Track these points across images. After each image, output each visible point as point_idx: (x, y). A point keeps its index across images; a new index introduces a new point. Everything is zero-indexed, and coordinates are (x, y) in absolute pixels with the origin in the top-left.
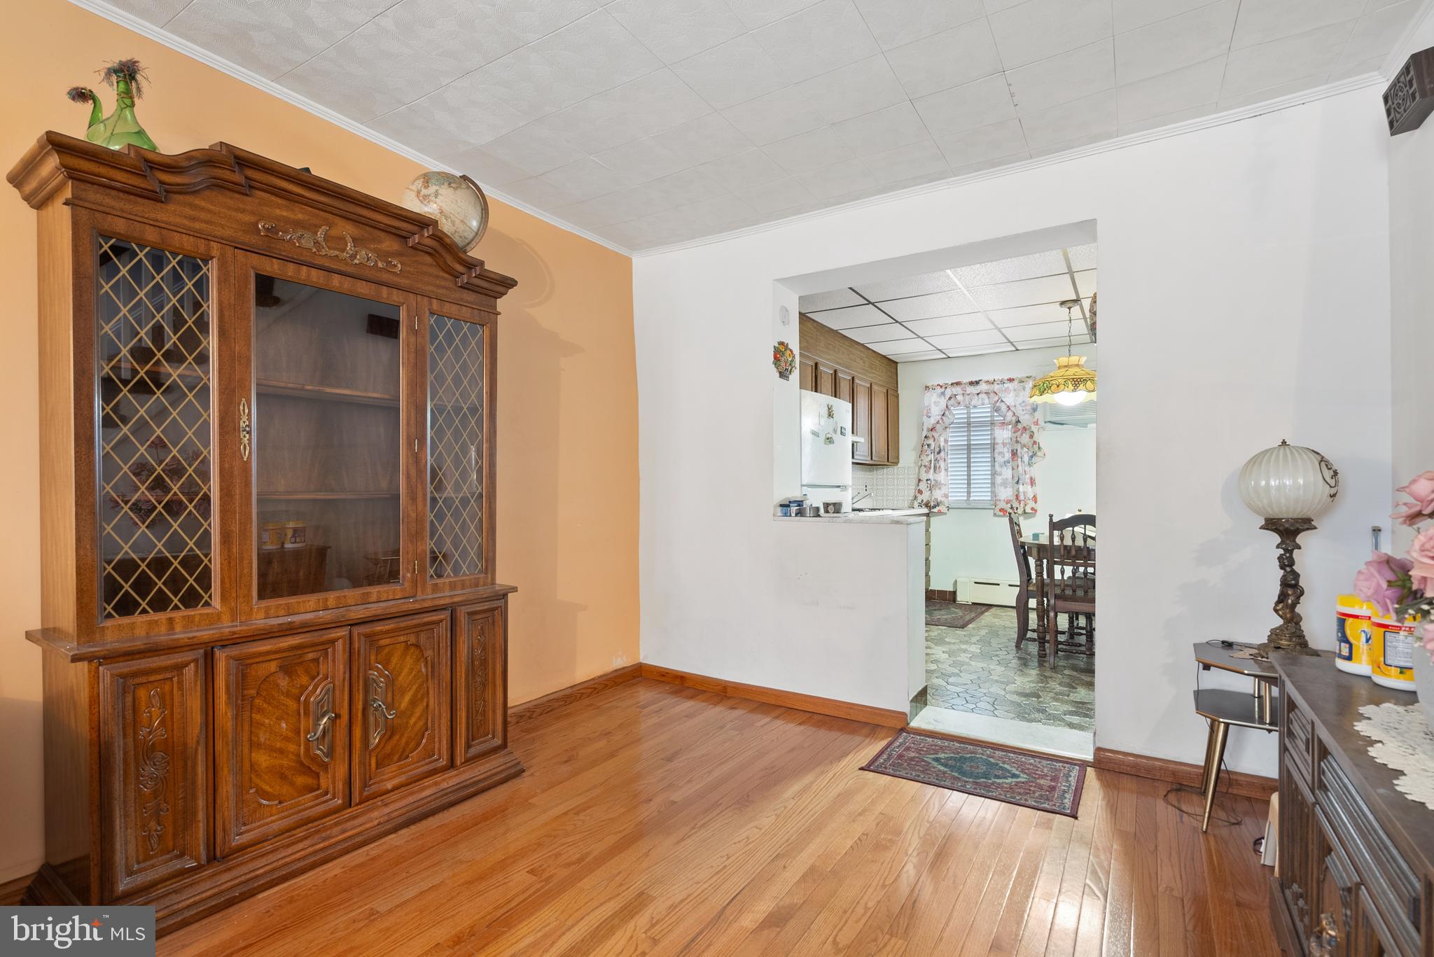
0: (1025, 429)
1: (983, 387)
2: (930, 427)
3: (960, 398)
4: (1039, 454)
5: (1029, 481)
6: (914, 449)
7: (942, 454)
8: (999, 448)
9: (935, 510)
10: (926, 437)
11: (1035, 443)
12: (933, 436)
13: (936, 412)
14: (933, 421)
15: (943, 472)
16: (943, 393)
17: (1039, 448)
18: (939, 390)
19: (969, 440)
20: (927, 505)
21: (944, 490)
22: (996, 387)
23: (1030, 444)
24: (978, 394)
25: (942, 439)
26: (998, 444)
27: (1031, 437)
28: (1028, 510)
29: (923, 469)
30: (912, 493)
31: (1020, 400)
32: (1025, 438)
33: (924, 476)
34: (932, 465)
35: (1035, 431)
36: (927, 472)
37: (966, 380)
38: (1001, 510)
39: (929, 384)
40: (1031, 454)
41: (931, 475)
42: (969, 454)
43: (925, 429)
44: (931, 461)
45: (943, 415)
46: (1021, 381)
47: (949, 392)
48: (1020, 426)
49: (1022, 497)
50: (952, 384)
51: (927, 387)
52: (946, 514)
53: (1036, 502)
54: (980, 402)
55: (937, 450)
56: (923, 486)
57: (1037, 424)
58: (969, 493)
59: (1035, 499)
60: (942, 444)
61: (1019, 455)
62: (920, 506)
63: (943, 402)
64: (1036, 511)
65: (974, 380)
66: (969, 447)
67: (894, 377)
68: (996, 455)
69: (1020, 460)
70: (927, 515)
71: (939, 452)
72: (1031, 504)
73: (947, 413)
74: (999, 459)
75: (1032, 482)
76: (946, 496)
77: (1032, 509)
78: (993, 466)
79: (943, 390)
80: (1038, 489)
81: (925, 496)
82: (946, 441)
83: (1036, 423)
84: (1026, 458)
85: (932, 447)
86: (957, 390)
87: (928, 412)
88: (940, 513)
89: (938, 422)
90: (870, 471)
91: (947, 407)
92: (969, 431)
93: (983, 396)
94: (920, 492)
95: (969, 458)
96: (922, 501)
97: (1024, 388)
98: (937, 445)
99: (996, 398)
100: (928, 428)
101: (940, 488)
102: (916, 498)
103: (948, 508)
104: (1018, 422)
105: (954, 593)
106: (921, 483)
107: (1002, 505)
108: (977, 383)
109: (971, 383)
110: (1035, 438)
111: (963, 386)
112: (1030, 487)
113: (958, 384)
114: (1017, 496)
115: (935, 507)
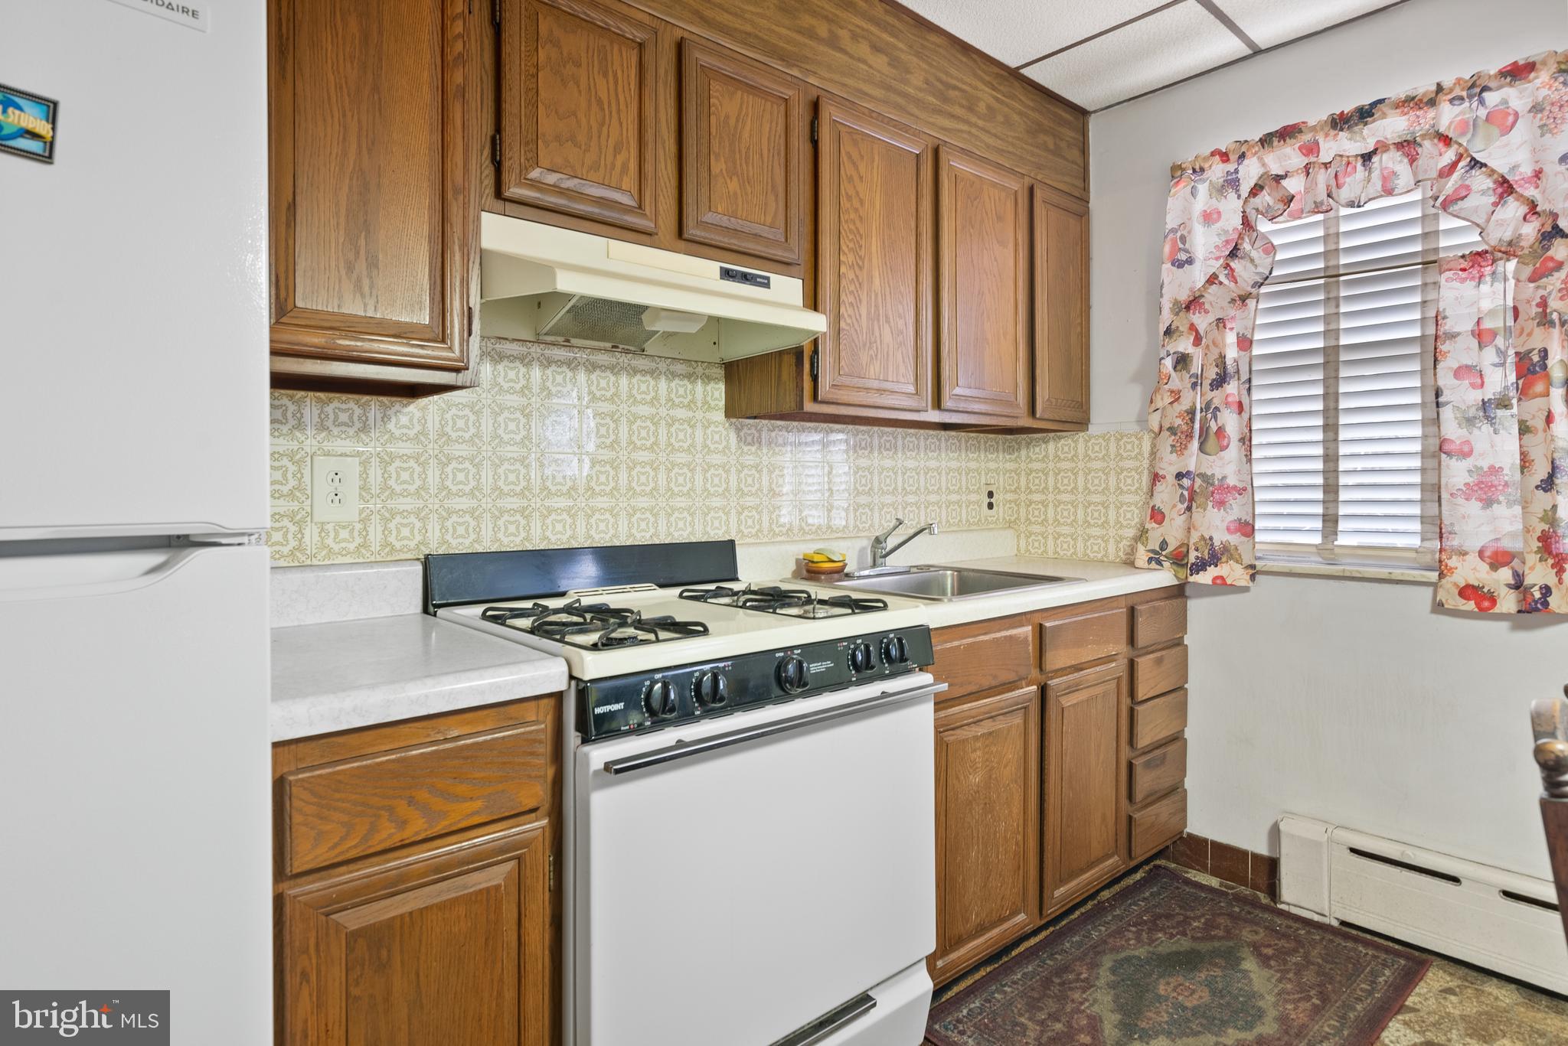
1: (1392, 126)
2: (1184, 296)
3: (1294, 185)
6: (1138, 377)
7: (1232, 388)
8: (1459, 353)
9: (1205, 578)
10: (1168, 332)
12: (1192, 327)
13: (1205, 243)
14: (1197, 275)
15: (1234, 451)
16: (1232, 182)
18: (1217, 171)
19: (1332, 333)
20: (1178, 559)
21: (1236, 509)
22: (1447, 116)
24: (1367, 158)
25: (1231, 338)
26: (1453, 336)
29: (1167, 440)
30: (1134, 516)
31: (1561, 142)
33: (1170, 465)
34: (1197, 426)
36: (1179, 449)
37: (1316, 115)
38: (1468, 591)
39: (1186, 157)
41: (1192, 459)
42: (1331, 381)
43: (1167, 305)
44: (1191, 412)
45: (1233, 254)
47: (1250, 172)
50: (1266, 141)
51: (1176, 171)
52: (1245, 589)
54: (1377, 184)
55: (1212, 373)
56: (1167, 496)
58: (1330, 521)
60: (1232, 353)
61: (1555, 373)
62: (1155, 559)
63: (1231, 209)
65: (1348, 107)
66: (1331, 359)
67: (1075, 154)
68: (1445, 379)
70: (1179, 592)
71: (1220, 381)
73: (1246, 246)
74: (1461, 395)
76: (1247, 529)
78: (1433, 422)
79: (1231, 167)
81: (1173, 531)
82: (1245, 343)
85: (1196, 367)
86: (1287, 158)
87: (1176, 250)
88: (1221, 586)
89: (1212, 280)
90: (1010, 450)
91: (1247, 223)
92: (1333, 301)
93: (1393, 160)
94: (1157, 516)
95: (1331, 398)
96: (1164, 544)
98: (1214, 355)
99: (1450, 155)
100: (1176, 303)
101: (1221, 504)
102: (1142, 535)
103: (1254, 572)
104: (1554, 232)
105: (1271, 866)
106: (1160, 487)
107: (1471, 570)
108: (1365, 114)
109: (1340, 122)
111: (1306, 137)
113: (1287, 133)
114: (1543, 537)
115: (1200, 566)
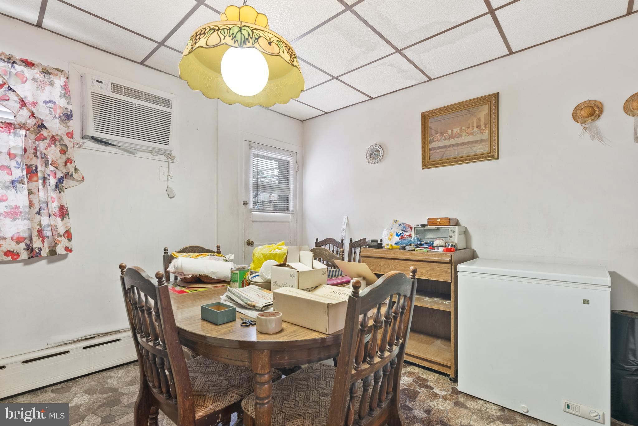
0: (54, 139)
4: (75, 176)
5: (57, 211)
8: (2, 160)
11: (68, 161)
17: (76, 169)
23: (61, 162)
27: (63, 152)
28: (60, 250)
31: (45, 95)
32: (53, 153)
35: (70, 145)
38: (8, 253)
40: (59, 175)
46: (46, 72)
48: (45, 133)
49: (47, 233)
53: (70, 239)
57: (72, 137)
59: (68, 235)
61: (40, 175)
64: (70, 250)
69: (40, 181)
72: (64, 242)
74: (2, 177)
75: (63, 212)
77: (67, 249)
80: (72, 222)
83: (71, 135)
84: (53, 181)
97: (51, 84)
104: (42, 126)
107: (10, 246)
110: (70, 154)
112: (59, 219)
114: (40, 231)
